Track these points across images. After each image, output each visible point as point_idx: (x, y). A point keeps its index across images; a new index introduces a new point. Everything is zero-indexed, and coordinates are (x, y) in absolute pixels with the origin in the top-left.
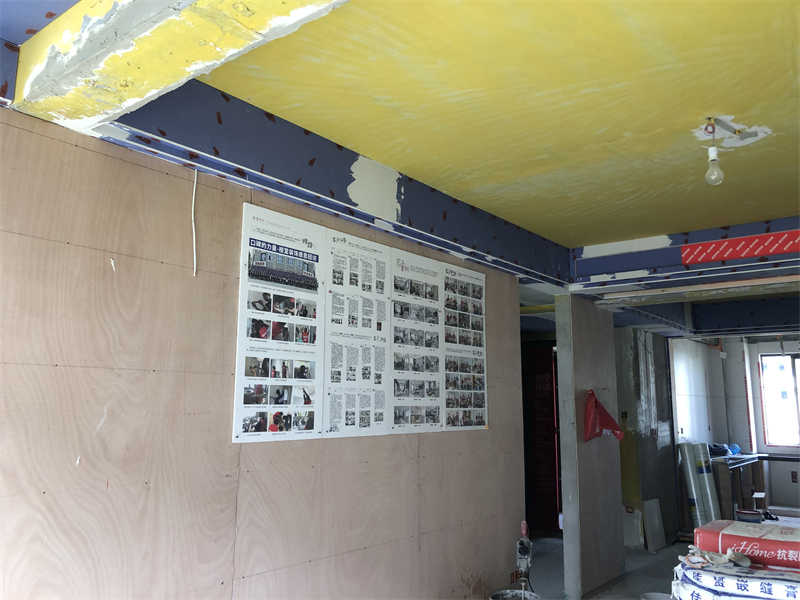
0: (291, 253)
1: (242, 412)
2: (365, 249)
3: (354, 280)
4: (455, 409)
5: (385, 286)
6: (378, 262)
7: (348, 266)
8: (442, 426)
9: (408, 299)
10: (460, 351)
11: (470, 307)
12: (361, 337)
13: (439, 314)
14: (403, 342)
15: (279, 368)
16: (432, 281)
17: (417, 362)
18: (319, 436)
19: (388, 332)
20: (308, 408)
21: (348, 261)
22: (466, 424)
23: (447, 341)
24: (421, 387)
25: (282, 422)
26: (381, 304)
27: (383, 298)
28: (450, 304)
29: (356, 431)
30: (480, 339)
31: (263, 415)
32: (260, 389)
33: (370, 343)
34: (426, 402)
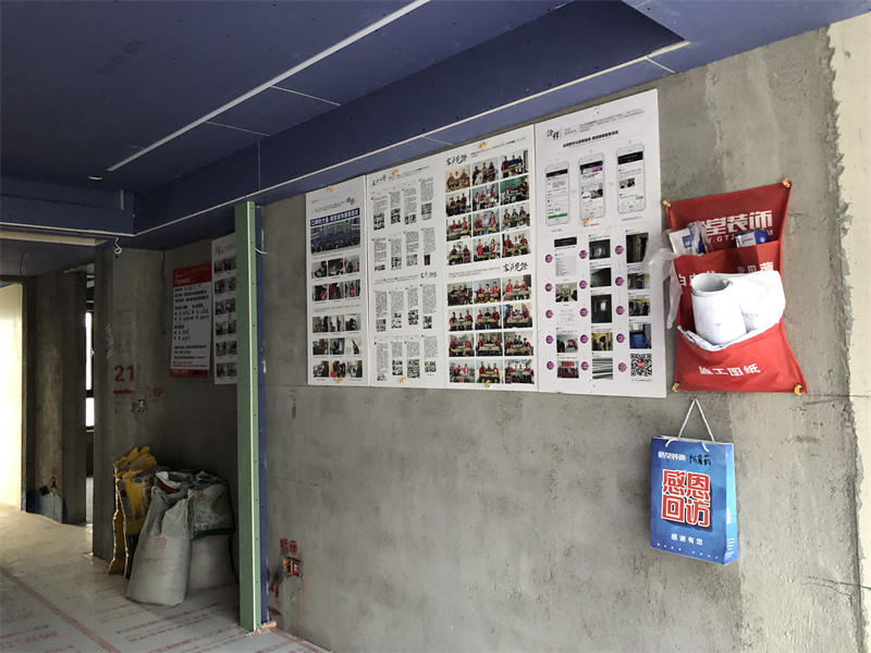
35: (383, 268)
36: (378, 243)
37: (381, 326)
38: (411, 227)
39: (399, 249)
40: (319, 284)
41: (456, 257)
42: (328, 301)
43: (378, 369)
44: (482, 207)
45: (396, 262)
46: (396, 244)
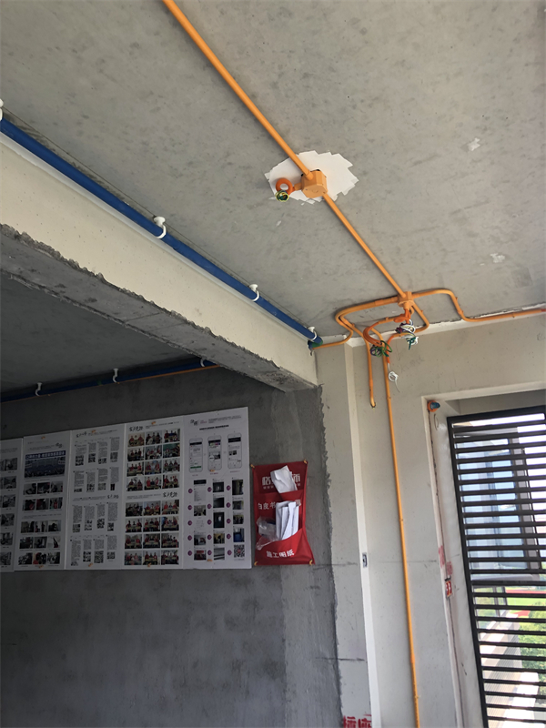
35: (80, 490)
36: (77, 474)
37: (77, 529)
38: (103, 466)
39: (93, 479)
40: (29, 499)
41: (133, 486)
42: (35, 511)
43: (72, 558)
44: (151, 458)
45: (90, 487)
46: (91, 476)
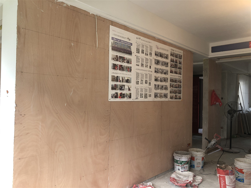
0: (124, 42)
1: (111, 92)
2: (146, 41)
3: (143, 52)
4: (172, 94)
5: (152, 54)
6: (150, 46)
7: (141, 47)
8: (168, 99)
9: (159, 58)
10: (175, 76)
11: (178, 62)
12: (145, 71)
13: (169, 64)
14: (157, 73)
15: (121, 79)
16: (166, 53)
17: (161, 79)
18: (133, 100)
19: (153, 69)
20: (130, 92)
21: (141, 45)
22: (176, 99)
23: (171, 73)
24: (163, 87)
25: (122, 96)
26: (151, 60)
27: (151, 58)
28: (172, 61)
29: (143, 99)
30: (181, 72)
31: (117, 93)
32: (116, 85)
33: (147, 73)
34: (164, 92)
